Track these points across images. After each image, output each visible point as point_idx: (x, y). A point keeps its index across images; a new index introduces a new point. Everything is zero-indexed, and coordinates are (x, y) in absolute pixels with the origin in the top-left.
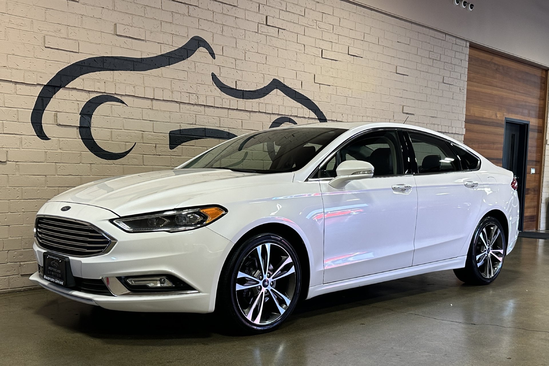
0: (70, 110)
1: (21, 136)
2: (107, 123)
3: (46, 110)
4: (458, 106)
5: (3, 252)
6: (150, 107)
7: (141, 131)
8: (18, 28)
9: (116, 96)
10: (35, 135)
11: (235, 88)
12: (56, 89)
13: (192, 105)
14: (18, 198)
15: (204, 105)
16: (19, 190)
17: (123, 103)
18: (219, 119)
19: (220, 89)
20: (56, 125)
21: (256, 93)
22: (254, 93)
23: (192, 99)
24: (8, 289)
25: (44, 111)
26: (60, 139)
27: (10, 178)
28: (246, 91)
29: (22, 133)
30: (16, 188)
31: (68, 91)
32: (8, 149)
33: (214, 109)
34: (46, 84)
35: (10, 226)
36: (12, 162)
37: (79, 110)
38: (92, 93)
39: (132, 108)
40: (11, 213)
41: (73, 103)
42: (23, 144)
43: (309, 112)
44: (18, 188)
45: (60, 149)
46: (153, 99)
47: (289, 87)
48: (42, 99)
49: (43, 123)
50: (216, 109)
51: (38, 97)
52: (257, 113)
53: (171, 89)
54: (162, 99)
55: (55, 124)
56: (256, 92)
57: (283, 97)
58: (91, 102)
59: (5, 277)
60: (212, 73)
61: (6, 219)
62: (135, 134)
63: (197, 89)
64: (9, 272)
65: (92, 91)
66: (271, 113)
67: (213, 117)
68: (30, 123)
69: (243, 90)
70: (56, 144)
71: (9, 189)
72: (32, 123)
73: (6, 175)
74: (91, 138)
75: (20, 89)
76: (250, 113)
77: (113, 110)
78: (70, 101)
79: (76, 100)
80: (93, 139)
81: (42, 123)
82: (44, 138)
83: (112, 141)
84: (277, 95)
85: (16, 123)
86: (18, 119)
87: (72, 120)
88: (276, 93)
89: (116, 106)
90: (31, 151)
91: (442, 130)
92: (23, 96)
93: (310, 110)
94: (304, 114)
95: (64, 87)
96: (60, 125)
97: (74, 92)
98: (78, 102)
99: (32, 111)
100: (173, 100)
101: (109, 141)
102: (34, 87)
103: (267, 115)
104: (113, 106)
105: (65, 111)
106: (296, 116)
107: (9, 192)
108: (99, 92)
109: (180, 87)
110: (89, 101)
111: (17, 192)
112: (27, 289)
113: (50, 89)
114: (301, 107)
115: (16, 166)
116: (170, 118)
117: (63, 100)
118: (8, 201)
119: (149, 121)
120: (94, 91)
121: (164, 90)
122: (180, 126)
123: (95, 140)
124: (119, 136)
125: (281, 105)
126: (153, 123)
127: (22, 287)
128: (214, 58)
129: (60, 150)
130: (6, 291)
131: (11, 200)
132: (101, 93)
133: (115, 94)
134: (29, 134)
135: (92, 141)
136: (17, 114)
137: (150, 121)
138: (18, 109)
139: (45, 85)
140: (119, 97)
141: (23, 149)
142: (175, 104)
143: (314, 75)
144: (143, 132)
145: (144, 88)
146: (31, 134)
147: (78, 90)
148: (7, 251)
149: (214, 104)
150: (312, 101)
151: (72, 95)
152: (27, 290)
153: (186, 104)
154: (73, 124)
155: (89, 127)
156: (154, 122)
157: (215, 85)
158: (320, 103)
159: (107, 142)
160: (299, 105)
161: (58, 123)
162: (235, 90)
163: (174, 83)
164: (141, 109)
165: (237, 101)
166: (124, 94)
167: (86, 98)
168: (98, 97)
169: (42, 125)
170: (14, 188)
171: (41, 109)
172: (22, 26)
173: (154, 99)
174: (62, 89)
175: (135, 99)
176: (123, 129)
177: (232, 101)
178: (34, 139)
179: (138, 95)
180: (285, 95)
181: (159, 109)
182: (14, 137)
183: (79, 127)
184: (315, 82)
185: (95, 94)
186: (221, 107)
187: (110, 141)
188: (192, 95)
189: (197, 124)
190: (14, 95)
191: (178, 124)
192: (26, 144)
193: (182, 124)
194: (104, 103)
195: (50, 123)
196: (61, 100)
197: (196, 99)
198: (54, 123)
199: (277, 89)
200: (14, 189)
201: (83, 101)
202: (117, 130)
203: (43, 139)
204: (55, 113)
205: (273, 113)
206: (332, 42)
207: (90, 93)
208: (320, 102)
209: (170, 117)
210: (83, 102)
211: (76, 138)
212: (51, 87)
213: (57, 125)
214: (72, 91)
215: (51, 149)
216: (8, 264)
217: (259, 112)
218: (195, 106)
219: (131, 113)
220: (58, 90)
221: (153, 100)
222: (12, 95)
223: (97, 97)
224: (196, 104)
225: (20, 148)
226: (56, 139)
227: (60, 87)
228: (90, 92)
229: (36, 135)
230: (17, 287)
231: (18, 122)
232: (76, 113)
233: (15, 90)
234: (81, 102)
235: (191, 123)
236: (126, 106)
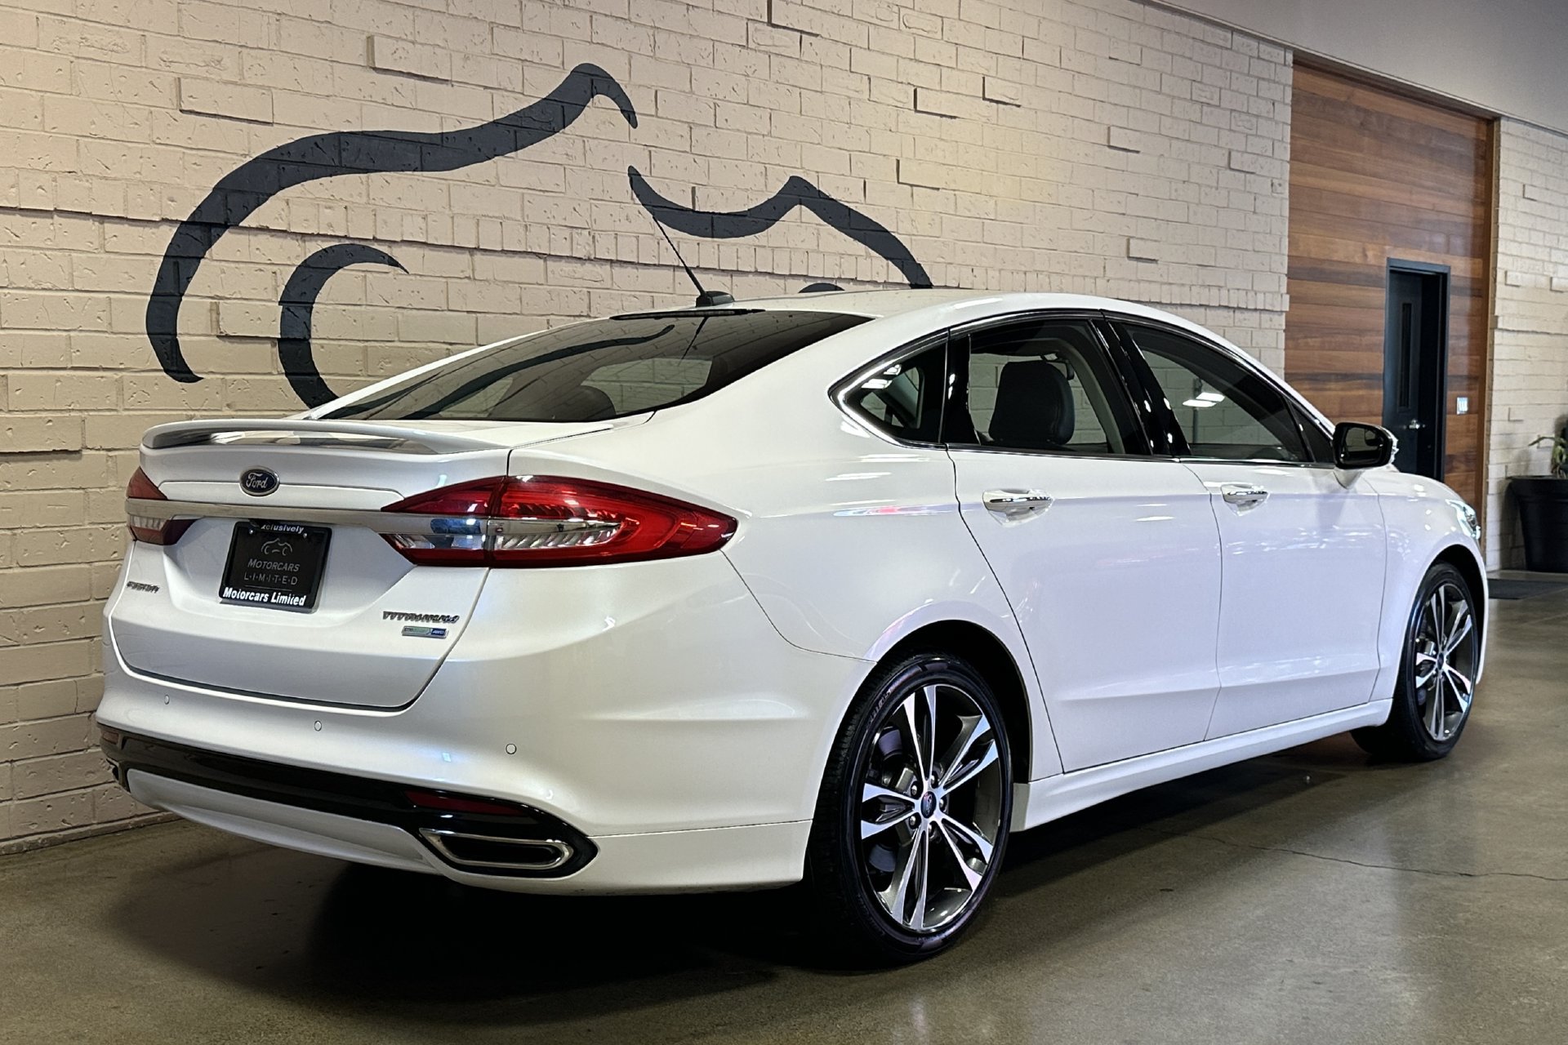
0: (253, 291)
1: (120, 374)
2: (354, 323)
3: (186, 296)
4: (1268, 231)
5: (77, 716)
6: (469, 273)
7: (444, 343)
8: (106, 58)
9: (376, 246)
10: (160, 370)
11: (691, 207)
12: (212, 231)
13: (578, 261)
14: (116, 555)
15: (611, 261)
16: (118, 532)
17: (393, 263)
18: (650, 299)
19: (651, 212)
20: (217, 339)
21: (747, 218)
22: (740, 218)
23: (580, 245)
24: (92, 824)
25: (184, 298)
26: (228, 377)
27: (93, 497)
28: (720, 214)
29: (121, 364)
30: (109, 526)
31: (247, 237)
32: (86, 413)
33: (635, 270)
34: (185, 220)
35: (95, 639)
36: (97, 452)
37: (277, 291)
38: (311, 240)
39: (418, 277)
40: (97, 600)
41: (261, 270)
42: (126, 396)
43: (886, 267)
44: (115, 526)
45: (228, 405)
46: (475, 248)
47: (832, 199)
48: (176, 264)
49: (180, 334)
50: (642, 272)
51: (165, 256)
52: (751, 276)
53: (523, 219)
54: (500, 249)
55: (214, 333)
56: (745, 216)
57: (818, 227)
58: (309, 267)
59: (83, 791)
60: (631, 168)
61: (83, 620)
62: (430, 353)
63: (591, 216)
64: (92, 775)
65: (312, 235)
66: (788, 274)
67: (633, 293)
68: (143, 334)
69: (713, 213)
70: (217, 393)
71: (88, 532)
72: (148, 334)
73: (82, 491)
74: (312, 371)
75: (115, 236)
76: (732, 276)
77: (369, 288)
78: (252, 265)
79: (269, 262)
80: (317, 374)
81: (178, 332)
82: (183, 375)
83: (369, 376)
84: (801, 222)
85: (107, 335)
86: (110, 324)
87: (259, 322)
88: (800, 219)
89: (375, 275)
90: (149, 416)
91: (1229, 302)
92: (123, 257)
93: (890, 262)
94: (874, 273)
95: (236, 225)
96: (227, 336)
97: (263, 238)
98: (275, 268)
99: (149, 298)
100: (529, 250)
101: (358, 376)
102: (154, 230)
103: (774, 280)
104: (368, 275)
105: (239, 296)
106: (852, 279)
107: (91, 539)
108: (331, 236)
109: (545, 212)
110: (305, 264)
111: (113, 537)
112: (144, 821)
113: (197, 233)
114: (863, 254)
115: (107, 461)
116: (521, 302)
117: (233, 265)
118: (87, 566)
119: (465, 313)
120: (318, 235)
121: (503, 223)
122: (548, 323)
123: (321, 376)
124: (387, 360)
125: (813, 251)
126: (477, 318)
127: (131, 818)
128: (635, 125)
129: (227, 408)
130: (86, 832)
131: (97, 564)
132: (337, 240)
133: (375, 239)
134: (141, 368)
135: (315, 378)
136: (108, 310)
137: (468, 312)
138: (112, 296)
139: (183, 222)
140: (385, 249)
141: (127, 413)
142: (534, 260)
143: (895, 162)
144: (449, 347)
145: (450, 220)
146: (148, 366)
147: (273, 233)
148: (88, 715)
149: (638, 257)
150: (893, 234)
151: (258, 249)
152: (144, 826)
153: (564, 261)
154: (262, 333)
155: (307, 337)
156: (479, 315)
157: (637, 201)
158: (915, 240)
159: (355, 381)
160: (860, 248)
161: (221, 333)
162: (691, 212)
163: (529, 202)
164: (444, 280)
165: (698, 244)
166: (399, 239)
167: (299, 253)
168: (327, 252)
169: (177, 340)
170: (104, 526)
171: (172, 291)
172: (117, 52)
173: (477, 249)
174: (230, 232)
175: (427, 252)
176: (396, 339)
177: (685, 245)
178: (156, 381)
179: (437, 239)
180: (822, 222)
181: (490, 277)
182: (102, 377)
183: (278, 339)
184: (898, 182)
185: (319, 242)
186: (655, 265)
187: (363, 376)
188: (577, 233)
189: (592, 315)
190: (98, 256)
191: (543, 318)
192: (134, 395)
193: (552, 317)
194: (345, 268)
195: (200, 333)
196: (226, 264)
197: (588, 244)
198: (209, 333)
199: (801, 204)
200: (104, 529)
201: (289, 263)
202: (382, 344)
203: (180, 381)
204: (211, 303)
205: (793, 273)
206: (939, 65)
207: (304, 241)
208: (913, 237)
209: (521, 299)
210: (287, 268)
211: (270, 374)
212: (197, 227)
213: (218, 336)
214: (256, 235)
215: (204, 408)
216: (90, 753)
217: (757, 273)
218: (588, 266)
219: (418, 292)
220: (219, 236)
221: (475, 251)
222: (93, 255)
223: (324, 250)
224: (589, 259)
225: (118, 408)
226: (218, 379)
227: (225, 226)
228: (307, 238)
229: (162, 368)
230: (115, 818)
231: (112, 333)
232: (270, 301)
233: (101, 239)
234: (281, 268)
235: (578, 314)
236: (403, 272)
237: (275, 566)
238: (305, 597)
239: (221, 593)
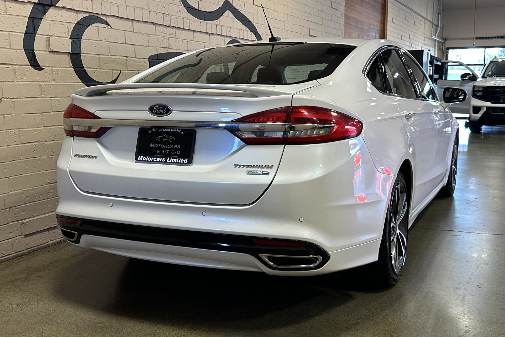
0: (60, 33)
1: (14, 66)
2: (95, 48)
3: (37, 34)
4: (340, 29)
5: (5, 210)
6: (132, 29)
7: (125, 56)
9: (101, 17)
10: (29, 65)
11: (198, 9)
12: (46, 8)
13: (165, 27)
14: (16, 142)
15: (175, 27)
16: (16, 133)
17: (108, 25)
18: (187, 43)
19: (186, 9)
20: (49, 53)
21: (214, 14)
22: (212, 14)
23: (166, 20)
24: (12, 254)
25: (36, 35)
26: (53, 68)
27: (7, 118)
28: (206, 12)
29: (15, 62)
30: (13, 130)
31: (58, 11)
32: (3, 83)
33: (182, 31)
34: (37, 2)
35: (10, 178)
36: (7, 100)
37: (69, 33)
38: (80, 13)
39: (116, 30)
40: (10, 161)
41: (63, 24)
42: (17, 76)
43: (251, 35)
44: (15, 130)
45: (53, 80)
46: (134, 20)
47: (236, 9)
48: (33, 21)
49: (36, 50)
50: (184, 32)
51: (29, 17)
52: (215, 35)
53: (148, 9)
54: (142, 20)
55: (48, 50)
56: (213, 13)
57: (233, 19)
58: (79, 24)
59: (8, 241)
61: (5, 170)
62: (121, 60)
63: (169, 9)
64: (11, 234)
65: (81, 11)
66: (225, 35)
67: (182, 40)
68: (22, 50)
69: (204, 11)
70: (50, 75)
71: (5, 133)
72: (24, 50)
73: (2, 116)
74: (82, 66)
75: (10, 8)
76: (210, 35)
77: (100, 34)
78: (60, 23)
79: (66, 21)
80: (84, 68)
81: (35, 49)
82: (37, 67)
83: (101, 69)
84: (229, 17)
85: (9, 50)
86: (10, 45)
87: (64, 46)
88: (228, 14)
89: (102, 28)
90: (26, 84)
92: (14, 17)
93: (252, 33)
94: (248, 37)
95: (55, 6)
96: (53, 52)
97: (63, 11)
98: (68, 24)
99: (24, 34)
100: (151, 22)
101: (97, 69)
102: (25, 6)
103: (222, 38)
104: (99, 28)
105: (56, 35)
106: (242, 38)
107: (6, 136)
108: (87, 12)
109: (155, 7)
110: (78, 23)
111: (15, 135)
112: (31, 250)
113: (40, 8)
114: (245, 30)
115: (11, 103)
116: (148, 41)
117: (53, 22)
118: (5, 147)
119: (131, 45)
120: (83, 11)
121: (143, 10)
122: (157, 50)
123: (85, 69)
124: (107, 63)
125: (232, 27)
126: (135, 47)
127: (26, 249)
129: (53, 81)
130: (10, 257)
131: (9, 146)
132: (88, 14)
133: (102, 14)
134: (23, 64)
135: (83, 69)
136: (9, 39)
137: (132, 45)
138: (10, 33)
139: (35, 3)
140: (104, 18)
141: (17, 83)
142: (152, 25)
144: (126, 58)
145: (126, 8)
146: (24, 63)
147: (67, 10)
148: (9, 209)
149: (183, 26)
150: (253, 23)
151: (62, 16)
152: (31, 252)
153: (161, 26)
154: (65, 50)
155: (80, 53)
156: (135, 46)
157: (182, 5)
158: (258, 25)
159: (97, 71)
160: (244, 27)
161: (51, 50)
162: (198, 11)
163: (150, 2)
164: (124, 32)
165: (201, 23)
166: (109, 15)
167: (75, 18)
168: (85, 18)
169: (35, 52)
170: (11, 130)
171: (32, 32)
173: (135, 20)
174: (52, 9)
175: (118, 20)
176: (109, 54)
177: (197, 23)
178: (28, 70)
179: (122, 15)
180: (234, 17)
181: (139, 32)
182: (8, 68)
183: (70, 53)
184: (254, 4)
185: (83, 14)
186: (188, 30)
187: (99, 69)
188: (165, 16)
189: (170, 48)
190: (4, 16)
191: (155, 48)
192: (20, 76)
193: (158, 48)
194: (92, 25)
195: (43, 50)
196: (51, 22)
197: (168, 20)
198: (46, 50)
199: (228, 10)
200: (11, 132)
201: (72, 22)
202: (104, 56)
203: (36, 70)
204: (46, 37)
205: (227, 35)
207: (77, 14)
208: (258, 24)
209: (148, 40)
210: (72, 24)
211: (67, 67)
212: (40, 5)
213: (49, 51)
214: (61, 10)
215: (45, 81)
216: (10, 225)
217: (217, 34)
218: (168, 29)
219: (116, 36)
220: (48, 10)
221: (133, 21)
222: (2, 15)
223: (84, 17)
224: (169, 26)
225: (14, 81)
226: (50, 69)
227: (50, 6)
228: (78, 12)
229: (30, 64)
230: (21, 250)
231: (11, 49)
232: (66, 37)
233: (5, 9)
234: (70, 24)
235: (166, 47)
236: (111, 28)
237: (166, 146)
238: (187, 159)
239: (136, 158)
